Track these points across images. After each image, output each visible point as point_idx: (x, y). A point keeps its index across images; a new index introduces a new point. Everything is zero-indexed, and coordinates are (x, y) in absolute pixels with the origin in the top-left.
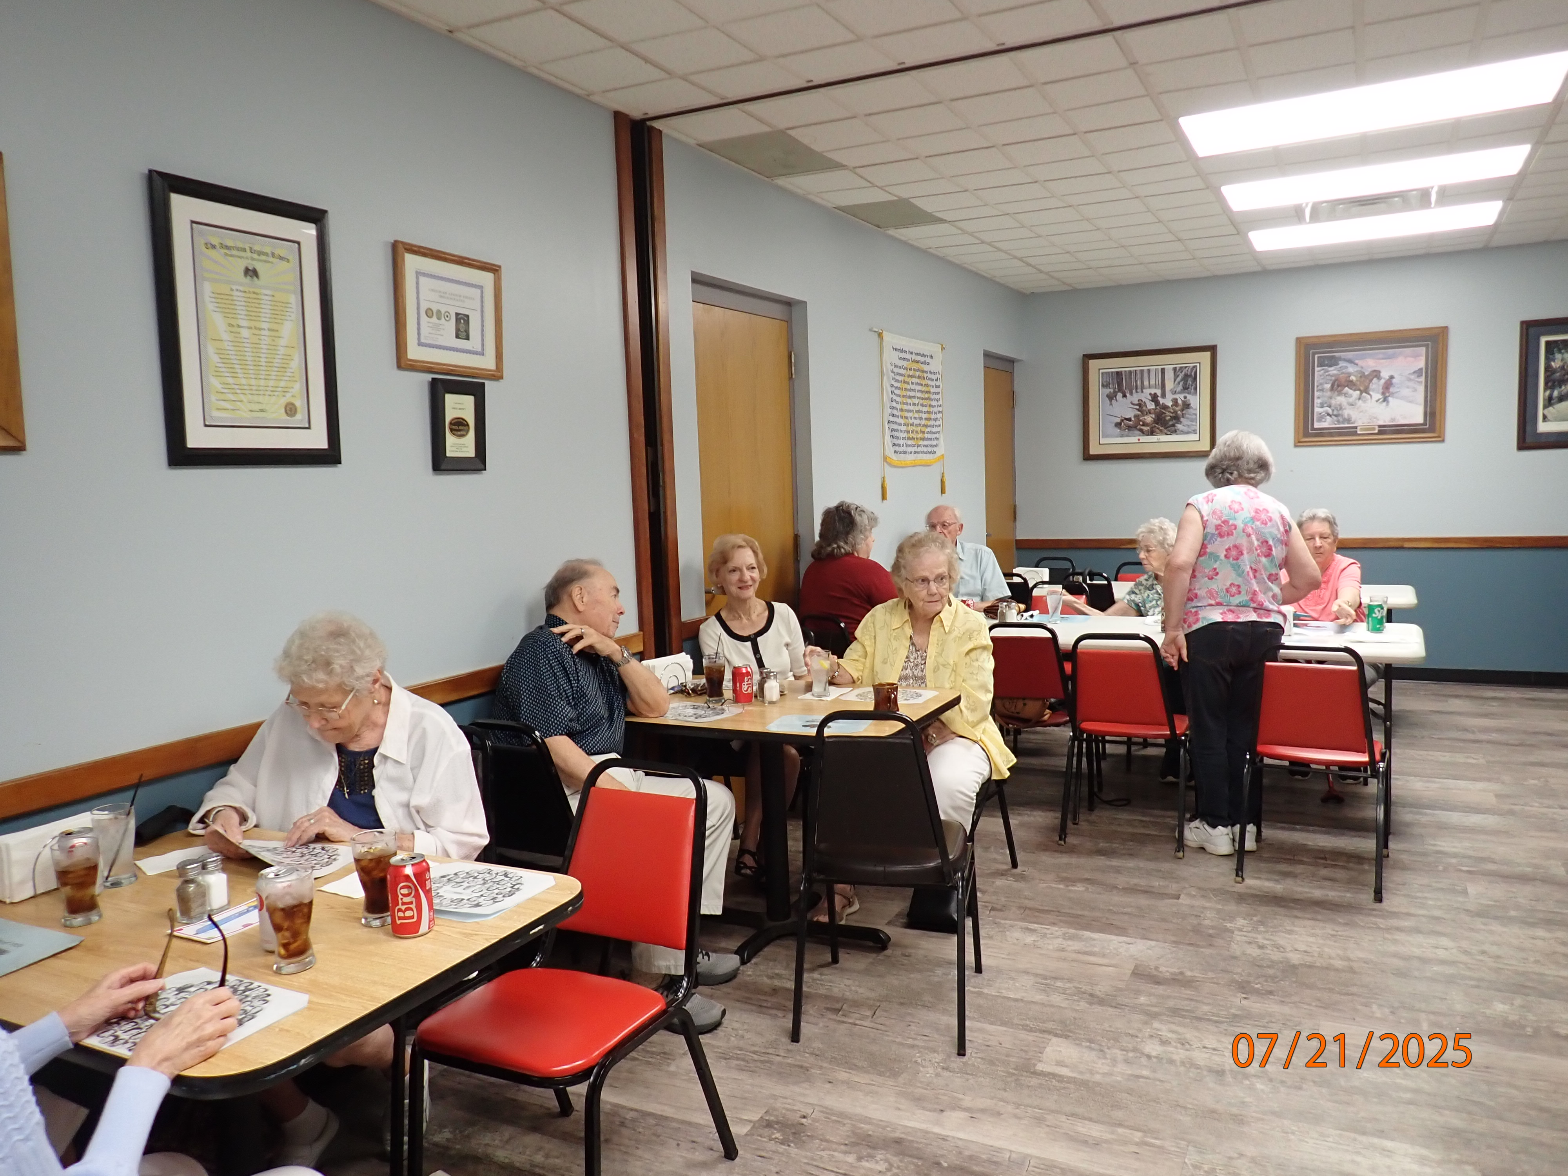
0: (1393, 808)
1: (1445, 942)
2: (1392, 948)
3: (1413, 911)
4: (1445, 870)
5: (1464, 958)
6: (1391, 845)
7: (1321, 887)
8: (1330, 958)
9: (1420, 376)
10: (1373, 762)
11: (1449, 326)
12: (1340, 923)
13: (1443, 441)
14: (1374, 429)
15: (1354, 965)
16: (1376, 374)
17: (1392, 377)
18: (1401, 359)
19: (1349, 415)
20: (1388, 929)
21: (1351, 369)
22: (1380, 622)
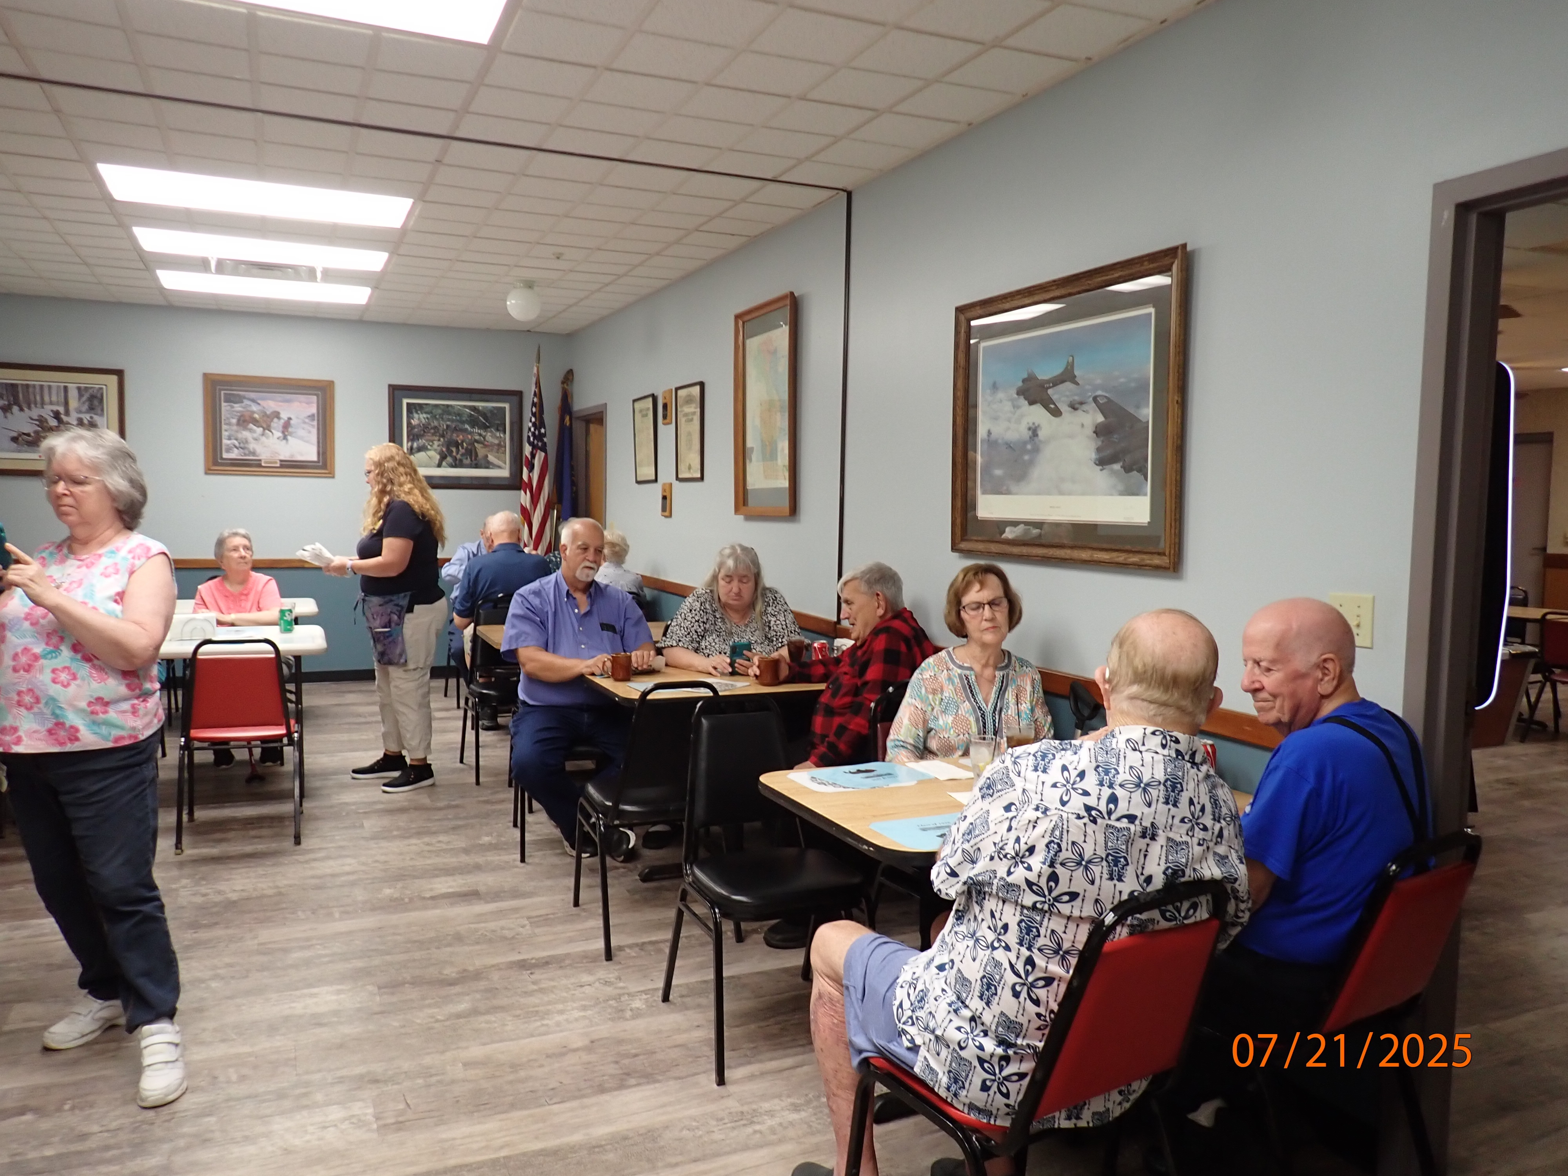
0: (306, 779)
1: (349, 861)
2: (310, 873)
3: (324, 845)
4: (348, 814)
5: (363, 868)
6: (304, 804)
7: (252, 844)
8: (263, 889)
9: (313, 420)
10: (289, 734)
11: (336, 381)
12: (269, 865)
13: (333, 477)
14: (276, 463)
15: (283, 890)
16: (277, 415)
17: (290, 419)
18: (296, 404)
19: (254, 449)
20: (307, 862)
21: (254, 408)
22: (290, 623)
